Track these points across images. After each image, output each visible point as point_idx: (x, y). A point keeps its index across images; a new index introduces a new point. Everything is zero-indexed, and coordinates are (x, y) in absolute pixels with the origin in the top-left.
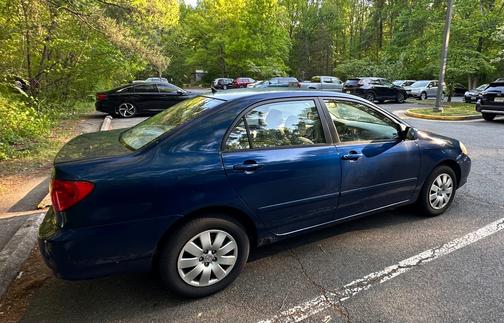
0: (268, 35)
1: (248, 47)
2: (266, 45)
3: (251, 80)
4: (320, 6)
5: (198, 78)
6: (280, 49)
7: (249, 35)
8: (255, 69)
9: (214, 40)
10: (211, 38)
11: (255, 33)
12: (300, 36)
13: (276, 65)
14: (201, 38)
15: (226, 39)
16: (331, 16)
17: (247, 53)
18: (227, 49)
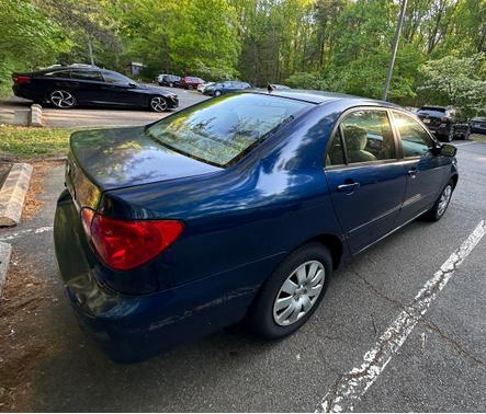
0: (218, 35)
1: (196, 44)
2: (216, 45)
3: (201, 81)
4: (268, 15)
5: (135, 72)
6: (231, 52)
7: (197, 32)
8: (204, 69)
9: (157, 31)
10: (154, 28)
11: (204, 30)
12: (249, 42)
13: (225, 67)
14: (138, 25)
15: (172, 33)
16: (279, 27)
17: (195, 51)
18: (173, 43)
